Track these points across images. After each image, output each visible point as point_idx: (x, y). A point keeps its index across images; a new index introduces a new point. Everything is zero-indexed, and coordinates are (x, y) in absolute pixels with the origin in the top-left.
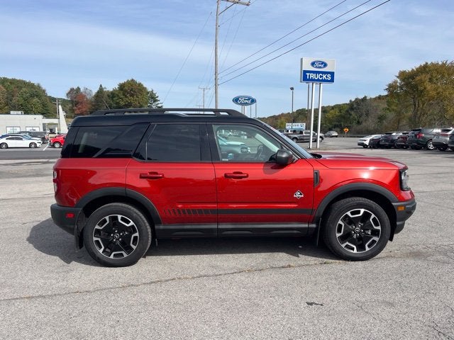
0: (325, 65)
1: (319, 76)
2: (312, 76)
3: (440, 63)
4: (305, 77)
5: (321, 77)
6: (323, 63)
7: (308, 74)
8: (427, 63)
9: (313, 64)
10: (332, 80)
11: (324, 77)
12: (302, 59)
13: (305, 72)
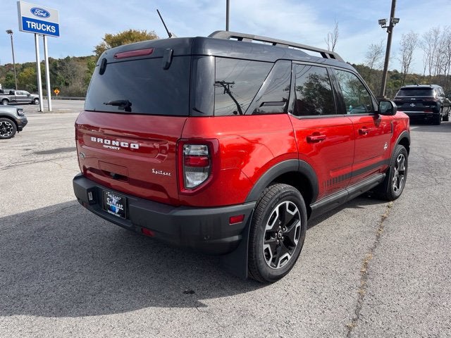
0: (48, 15)
1: (41, 27)
2: (34, 25)
3: (141, 32)
4: (25, 25)
5: (44, 27)
6: (44, 12)
7: (29, 22)
8: (131, 31)
9: (33, 11)
10: (57, 34)
11: (48, 28)
12: (18, 3)
13: (25, 19)
